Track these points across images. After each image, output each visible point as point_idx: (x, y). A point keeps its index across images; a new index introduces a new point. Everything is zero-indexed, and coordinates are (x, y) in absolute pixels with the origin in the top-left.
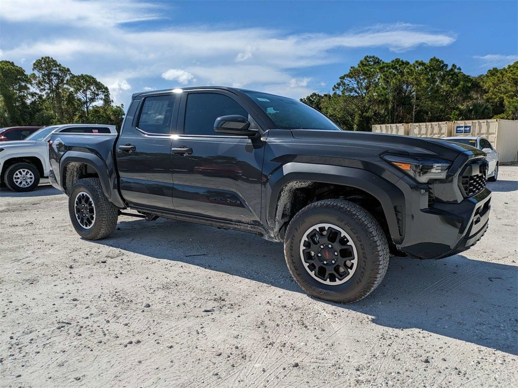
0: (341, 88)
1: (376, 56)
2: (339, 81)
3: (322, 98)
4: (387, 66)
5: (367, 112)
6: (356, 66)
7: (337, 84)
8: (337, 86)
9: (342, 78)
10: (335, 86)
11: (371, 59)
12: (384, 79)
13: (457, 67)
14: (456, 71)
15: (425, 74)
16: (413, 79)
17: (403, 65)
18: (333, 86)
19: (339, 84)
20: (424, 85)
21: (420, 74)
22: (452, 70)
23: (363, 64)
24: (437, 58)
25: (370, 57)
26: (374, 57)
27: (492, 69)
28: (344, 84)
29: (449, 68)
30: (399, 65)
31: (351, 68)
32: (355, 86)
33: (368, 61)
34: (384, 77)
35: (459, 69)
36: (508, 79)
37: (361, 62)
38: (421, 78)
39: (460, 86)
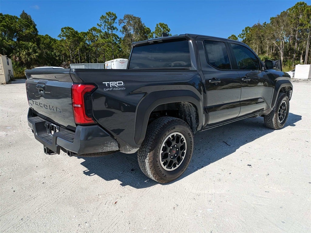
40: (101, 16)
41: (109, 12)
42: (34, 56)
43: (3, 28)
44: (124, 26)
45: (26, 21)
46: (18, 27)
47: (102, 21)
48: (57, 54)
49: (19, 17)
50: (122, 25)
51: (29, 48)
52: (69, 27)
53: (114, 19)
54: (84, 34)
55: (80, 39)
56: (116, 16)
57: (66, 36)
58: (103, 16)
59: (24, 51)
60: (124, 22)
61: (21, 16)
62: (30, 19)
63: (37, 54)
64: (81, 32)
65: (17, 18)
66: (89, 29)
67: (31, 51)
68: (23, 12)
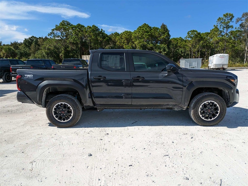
0: (52, 35)
1: (68, 21)
2: (51, 31)
3: (38, 39)
4: (75, 27)
5: (68, 48)
6: (59, 25)
7: (50, 33)
8: (50, 34)
9: (53, 30)
10: (49, 34)
11: (66, 22)
12: (75, 33)
13: (103, 30)
14: (103, 32)
15: (93, 32)
16: (88, 34)
17: (82, 27)
18: (48, 34)
19: (51, 33)
20: (93, 37)
21: (90, 32)
22: (101, 31)
23: (62, 25)
24: (95, 25)
25: (65, 21)
26: (67, 21)
27: (115, 32)
28: (54, 33)
29: (100, 30)
30: (80, 27)
31: (56, 25)
32: (60, 35)
33: (64, 23)
34: (75, 32)
35: (104, 31)
36: (124, 37)
37: (61, 23)
38: (91, 34)
39: (106, 39)
40: (218, 18)
41: (226, 14)
42: (163, 54)
43: (148, 36)
44: (242, 23)
45: (163, 30)
46: (158, 35)
47: (218, 23)
48: (183, 51)
49: (160, 28)
50: (240, 23)
51: (161, 48)
52: (194, 30)
53: (231, 19)
54: (207, 34)
55: (201, 38)
56: (232, 16)
57: (191, 37)
58: (220, 18)
59: (158, 50)
60: (241, 20)
61: (161, 27)
62: (167, 28)
63: (165, 52)
64: (205, 33)
65: (158, 29)
66: (211, 30)
67: (162, 50)
68: (163, 24)
